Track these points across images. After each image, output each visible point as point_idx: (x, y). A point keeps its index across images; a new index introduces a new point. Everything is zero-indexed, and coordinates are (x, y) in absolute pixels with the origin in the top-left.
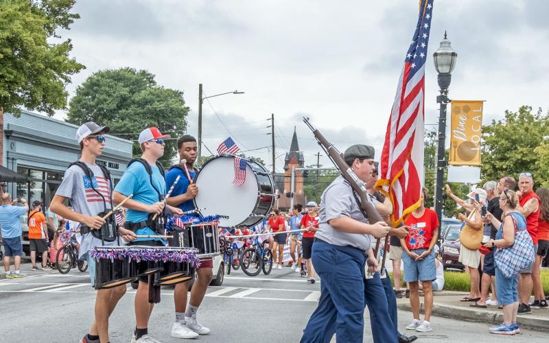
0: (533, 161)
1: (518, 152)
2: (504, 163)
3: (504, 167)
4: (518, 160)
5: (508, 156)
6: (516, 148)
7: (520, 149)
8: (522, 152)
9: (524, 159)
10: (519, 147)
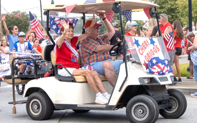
0: (176, 8)
1: (169, 4)
2: (162, 10)
3: (162, 12)
4: (169, 8)
5: (164, 6)
6: (167, 2)
7: (170, 2)
8: (171, 4)
9: (172, 7)
10: (169, 2)
